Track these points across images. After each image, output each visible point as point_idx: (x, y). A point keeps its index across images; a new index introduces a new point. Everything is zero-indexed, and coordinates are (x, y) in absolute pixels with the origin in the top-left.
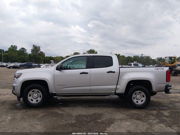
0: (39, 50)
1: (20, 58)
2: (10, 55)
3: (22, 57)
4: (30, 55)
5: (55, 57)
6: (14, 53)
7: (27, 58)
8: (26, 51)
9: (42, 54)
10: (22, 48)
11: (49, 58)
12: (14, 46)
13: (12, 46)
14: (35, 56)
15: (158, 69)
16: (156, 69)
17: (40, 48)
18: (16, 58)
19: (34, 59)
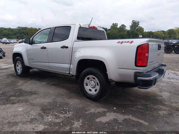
0: (138, 25)
1: (119, 35)
2: (111, 32)
3: (121, 34)
4: (128, 31)
5: (155, 32)
6: (114, 30)
7: (125, 34)
8: (125, 28)
9: (141, 29)
10: (122, 25)
11: (148, 33)
12: (116, 24)
13: (113, 24)
14: (132, 32)
15: (122, 43)
16: (119, 42)
17: (139, 23)
18: (117, 35)
19: (131, 35)
